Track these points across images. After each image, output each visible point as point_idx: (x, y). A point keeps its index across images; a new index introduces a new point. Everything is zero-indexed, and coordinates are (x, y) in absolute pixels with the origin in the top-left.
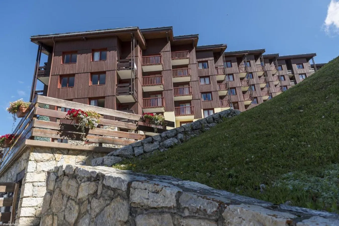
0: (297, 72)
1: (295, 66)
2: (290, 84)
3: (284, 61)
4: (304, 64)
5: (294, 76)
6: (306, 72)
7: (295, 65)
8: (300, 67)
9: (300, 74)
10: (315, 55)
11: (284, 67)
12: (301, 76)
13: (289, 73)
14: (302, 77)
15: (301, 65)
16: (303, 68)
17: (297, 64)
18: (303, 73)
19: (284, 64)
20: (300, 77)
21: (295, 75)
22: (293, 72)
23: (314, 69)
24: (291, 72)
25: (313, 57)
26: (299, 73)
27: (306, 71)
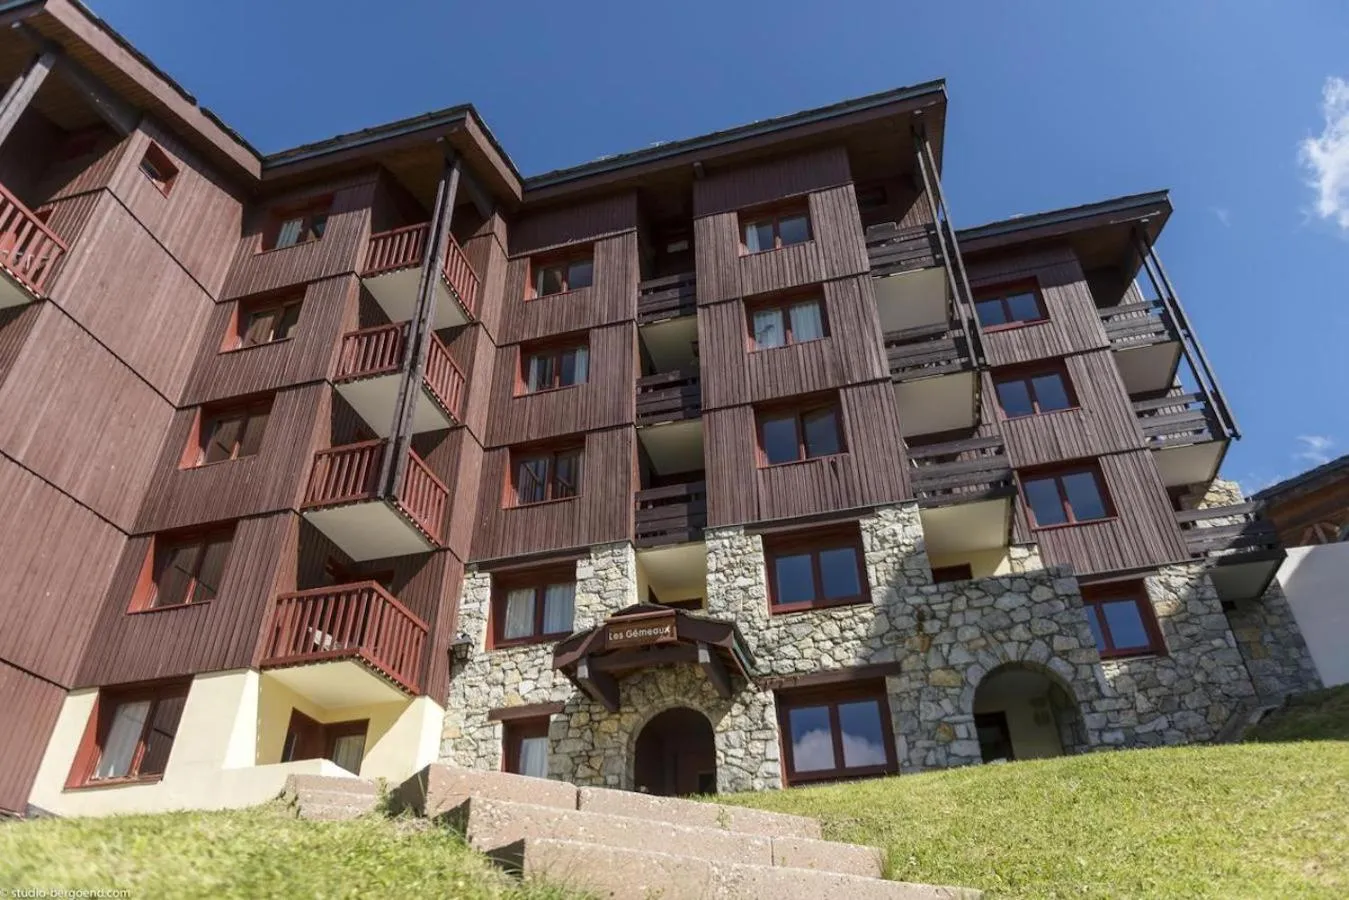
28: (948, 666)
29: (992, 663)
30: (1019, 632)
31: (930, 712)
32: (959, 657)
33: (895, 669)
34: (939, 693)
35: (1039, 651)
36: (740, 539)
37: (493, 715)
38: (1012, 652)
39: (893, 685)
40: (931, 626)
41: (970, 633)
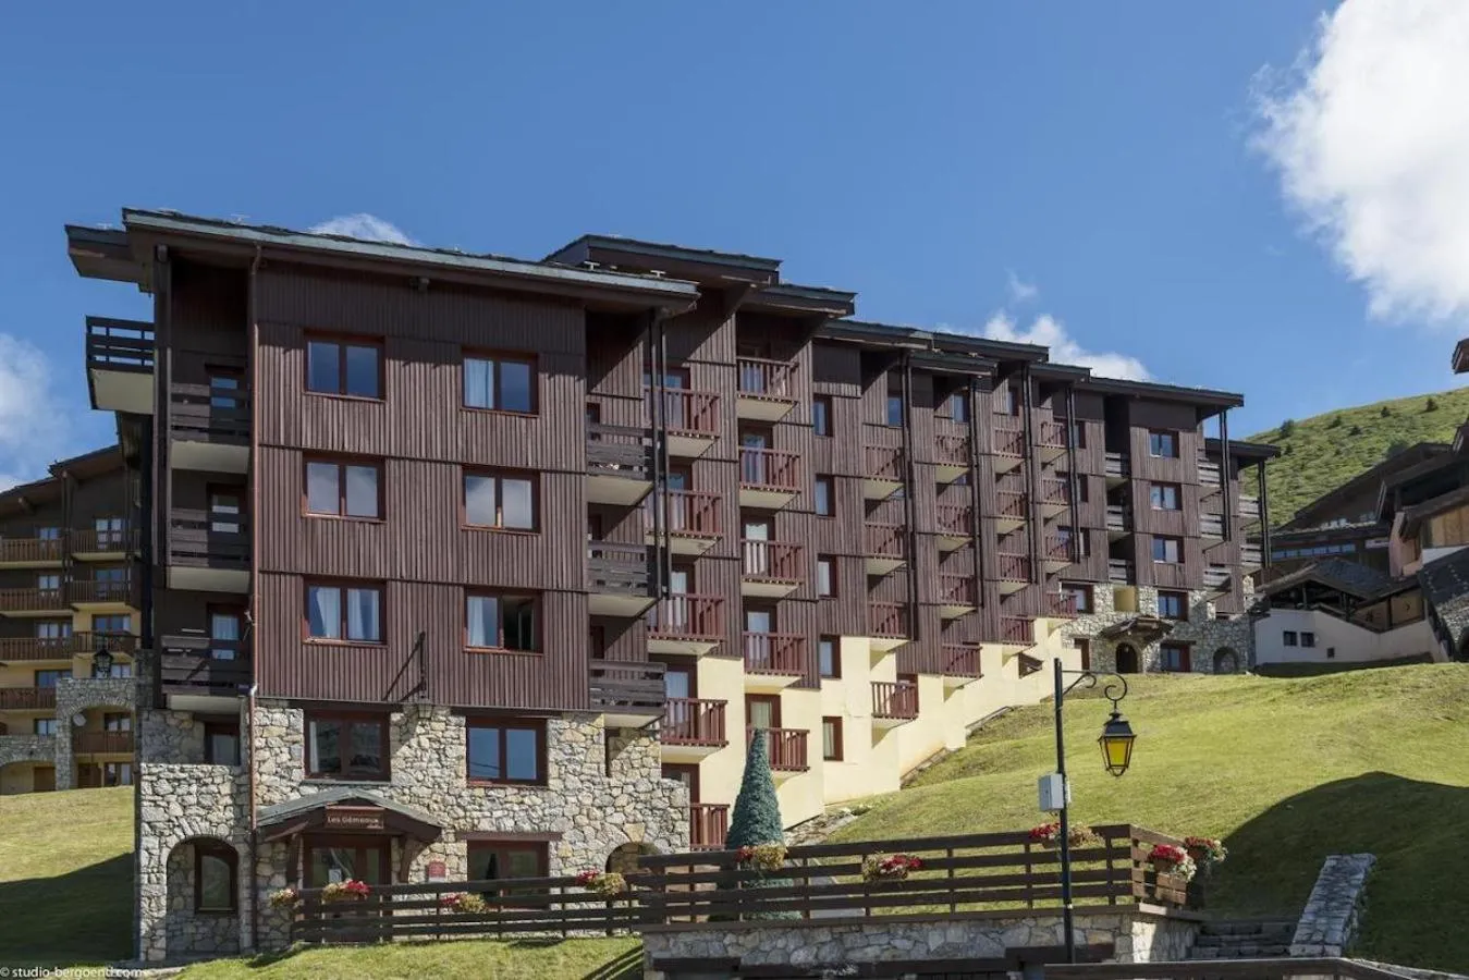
0: (1143, 471)
1: (1140, 437)
2: (1103, 520)
3: (1099, 404)
4: (1181, 434)
5: (1127, 487)
6: (1182, 480)
7: (1145, 432)
8: (1160, 446)
9: (1154, 483)
10: (1237, 401)
11: (1096, 431)
12: (1157, 490)
13: (1112, 469)
14: (1163, 498)
15: (1167, 439)
16: (1176, 454)
17: (1150, 432)
18: (1170, 479)
19: (1094, 418)
20: (1155, 495)
21: (1134, 482)
22: (1130, 468)
23: (1220, 471)
24: (1118, 464)
25: (1228, 408)
26: (1154, 478)
27: (1186, 476)
28: (1209, 645)
29: (1220, 646)
30: (1228, 638)
31: (1202, 657)
32: (1212, 643)
33: (1194, 643)
34: (1205, 652)
35: (1233, 645)
36: (1151, 590)
37: (1071, 636)
38: (1226, 644)
39: (1193, 647)
40: (1206, 632)
41: (1215, 636)
